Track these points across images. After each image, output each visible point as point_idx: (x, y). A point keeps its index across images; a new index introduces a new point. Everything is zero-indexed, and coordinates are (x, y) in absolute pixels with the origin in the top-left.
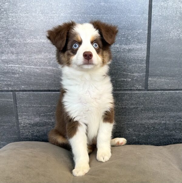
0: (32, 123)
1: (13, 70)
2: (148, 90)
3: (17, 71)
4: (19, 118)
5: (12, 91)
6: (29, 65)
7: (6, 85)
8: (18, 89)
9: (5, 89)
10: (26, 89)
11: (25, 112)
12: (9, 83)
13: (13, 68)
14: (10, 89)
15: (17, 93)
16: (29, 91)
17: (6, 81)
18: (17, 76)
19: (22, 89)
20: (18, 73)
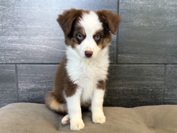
0: (29, 89)
1: (16, 47)
2: (118, 64)
3: (19, 48)
4: (19, 85)
5: (14, 64)
6: (28, 44)
7: (10, 59)
8: (19, 62)
9: (9, 62)
10: (25, 62)
11: (24, 80)
12: (12, 57)
13: (16, 46)
14: (13, 62)
15: (18, 65)
16: (27, 64)
17: (10, 56)
18: (19, 52)
19: (22, 62)
20: (20, 50)
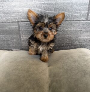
0: (27, 39)
3: (20, 11)
4: (21, 36)
7: (14, 19)
8: (21, 21)
9: (14, 21)
10: (24, 21)
11: (24, 33)
12: (16, 18)
13: (18, 10)
14: (16, 21)
15: (20, 23)
16: (26, 22)
17: (14, 16)
18: (20, 14)
19: (22, 21)
20: (21, 13)
